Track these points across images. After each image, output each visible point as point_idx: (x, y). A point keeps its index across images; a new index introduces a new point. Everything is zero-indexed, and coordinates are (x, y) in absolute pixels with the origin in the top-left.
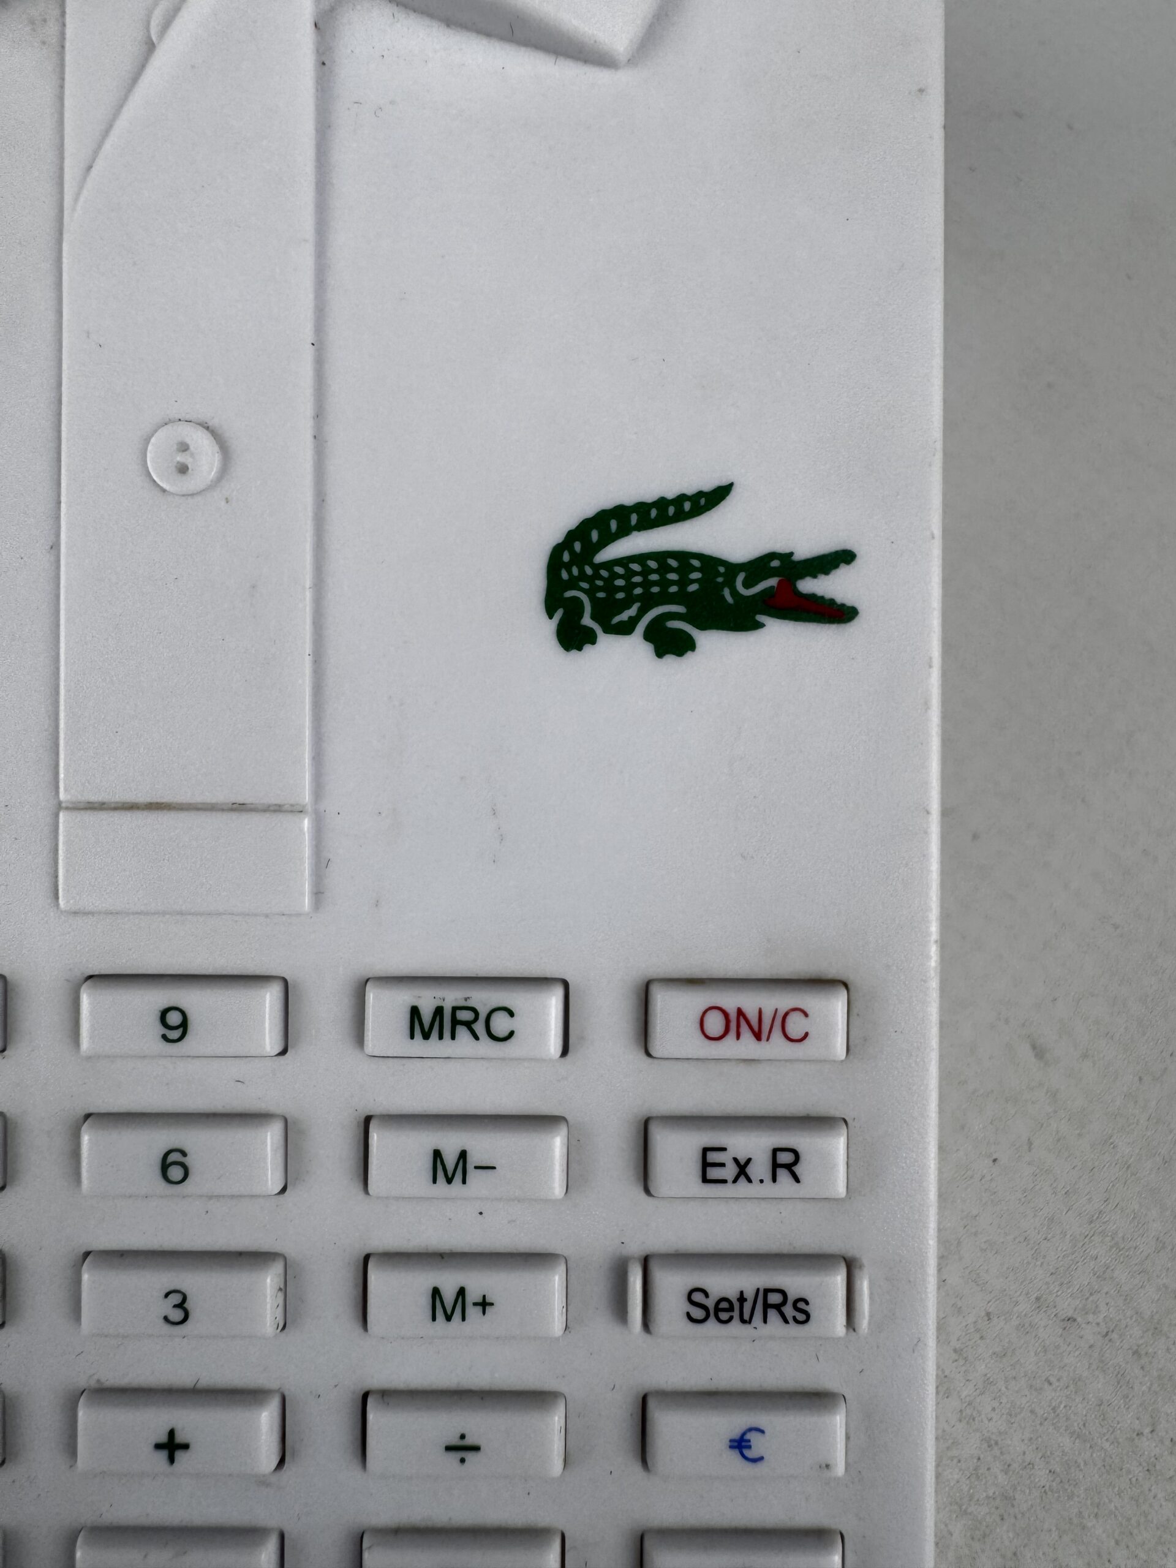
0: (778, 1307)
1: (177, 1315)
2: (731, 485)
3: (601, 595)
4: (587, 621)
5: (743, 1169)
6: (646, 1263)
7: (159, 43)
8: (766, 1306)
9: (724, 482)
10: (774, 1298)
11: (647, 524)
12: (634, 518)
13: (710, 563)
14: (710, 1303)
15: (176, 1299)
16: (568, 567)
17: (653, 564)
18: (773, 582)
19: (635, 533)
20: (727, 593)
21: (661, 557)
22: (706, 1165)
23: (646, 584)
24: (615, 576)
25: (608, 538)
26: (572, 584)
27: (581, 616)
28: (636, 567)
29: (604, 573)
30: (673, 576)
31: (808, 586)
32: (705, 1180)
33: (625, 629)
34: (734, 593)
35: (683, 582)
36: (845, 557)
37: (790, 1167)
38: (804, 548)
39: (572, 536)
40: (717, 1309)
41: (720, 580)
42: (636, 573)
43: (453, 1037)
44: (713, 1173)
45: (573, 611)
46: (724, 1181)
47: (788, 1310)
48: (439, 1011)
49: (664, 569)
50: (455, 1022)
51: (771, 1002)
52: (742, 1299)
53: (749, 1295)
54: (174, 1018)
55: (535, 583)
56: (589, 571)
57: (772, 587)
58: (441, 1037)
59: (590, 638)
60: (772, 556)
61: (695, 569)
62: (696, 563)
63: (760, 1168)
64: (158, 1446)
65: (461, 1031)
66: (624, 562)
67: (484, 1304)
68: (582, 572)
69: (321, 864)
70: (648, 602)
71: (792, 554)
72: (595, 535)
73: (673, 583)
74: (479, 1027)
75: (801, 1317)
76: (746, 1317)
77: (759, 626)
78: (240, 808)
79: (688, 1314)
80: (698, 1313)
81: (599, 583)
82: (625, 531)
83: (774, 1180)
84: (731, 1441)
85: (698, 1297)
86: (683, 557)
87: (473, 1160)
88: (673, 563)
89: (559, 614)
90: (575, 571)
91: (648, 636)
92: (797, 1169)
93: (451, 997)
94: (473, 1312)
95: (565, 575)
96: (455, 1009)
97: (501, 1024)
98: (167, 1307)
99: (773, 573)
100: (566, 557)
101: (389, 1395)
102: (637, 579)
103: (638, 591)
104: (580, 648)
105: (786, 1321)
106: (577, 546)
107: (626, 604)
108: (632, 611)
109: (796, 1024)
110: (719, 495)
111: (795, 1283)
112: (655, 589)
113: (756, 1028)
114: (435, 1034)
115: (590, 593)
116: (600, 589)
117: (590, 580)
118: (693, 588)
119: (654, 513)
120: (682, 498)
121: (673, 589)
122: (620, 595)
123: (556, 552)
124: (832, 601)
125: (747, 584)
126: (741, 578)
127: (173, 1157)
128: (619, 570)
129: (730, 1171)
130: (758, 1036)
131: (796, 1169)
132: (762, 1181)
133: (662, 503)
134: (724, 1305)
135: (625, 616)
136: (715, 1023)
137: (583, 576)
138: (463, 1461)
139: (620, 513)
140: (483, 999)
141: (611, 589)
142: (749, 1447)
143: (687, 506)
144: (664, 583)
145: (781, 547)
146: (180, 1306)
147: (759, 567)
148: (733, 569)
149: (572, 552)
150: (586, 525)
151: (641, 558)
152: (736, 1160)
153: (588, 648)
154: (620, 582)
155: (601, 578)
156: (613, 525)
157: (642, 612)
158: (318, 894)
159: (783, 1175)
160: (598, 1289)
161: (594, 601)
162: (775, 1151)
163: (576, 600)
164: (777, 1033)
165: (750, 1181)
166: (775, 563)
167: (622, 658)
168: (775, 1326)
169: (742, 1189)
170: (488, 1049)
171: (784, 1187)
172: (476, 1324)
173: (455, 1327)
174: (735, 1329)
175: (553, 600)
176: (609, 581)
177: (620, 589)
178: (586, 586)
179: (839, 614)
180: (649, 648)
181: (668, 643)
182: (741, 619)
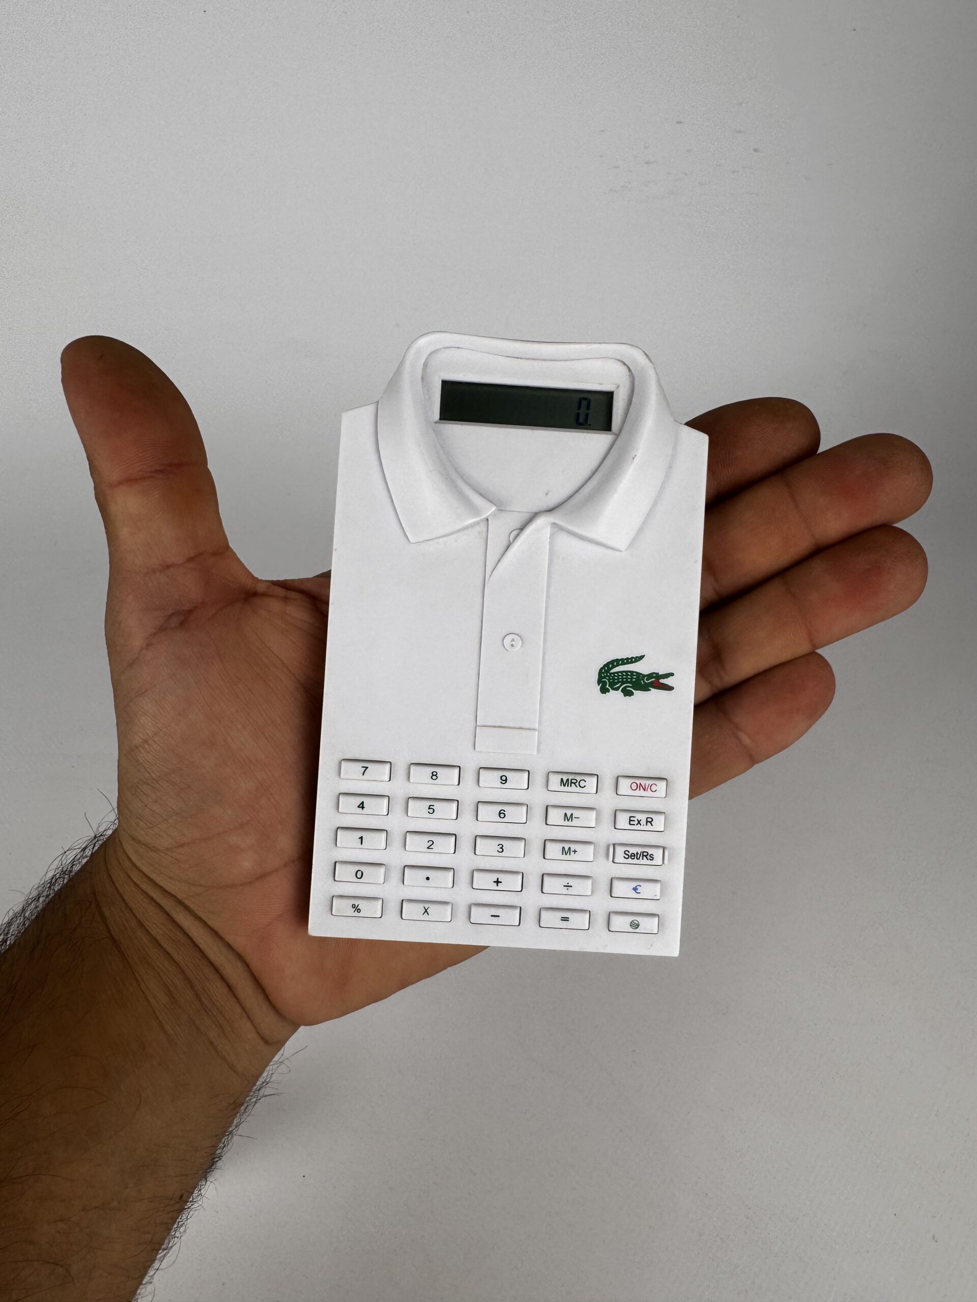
0: (646, 856)
1: (501, 850)
2: (644, 656)
3: (611, 680)
4: (608, 687)
5: (639, 822)
6: (614, 845)
7: (513, 542)
8: (643, 856)
9: (643, 654)
10: (645, 854)
11: (623, 664)
12: (620, 662)
13: (638, 674)
14: (629, 854)
15: (501, 846)
16: (603, 673)
17: (625, 674)
19: (620, 666)
20: (642, 681)
21: (627, 672)
22: (630, 820)
23: (622, 678)
25: (614, 667)
26: (605, 677)
27: (606, 685)
28: (620, 674)
31: (662, 681)
32: (630, 824)
33: (617, 689)
34: (644, 682)
35: (632, 679)
36: (672, 674)
37: (650, 822)
39: (605, 666)
40: (631, 856)
41: (641, 678)
42: (620, 676)
43: (571, 786)
44: (632, 823)
45: (604, 684)
46: (634, 825)
47: (648, 857)
48: (568, 780)
49: (627, 675)
50: (571, 783)
51: (648, 782)
52: (637, 853)
53: (639, 853)
54: (504, 778)
55: (596, 677)
57: (653, 681)
58: (568, 786)
59: (608, 691)
60: (654, 673)
61: (635, 676)
62: (635, 674)
63: (643, 822)
64: (494, 882)
65: (573, 785)
66: (617, 673)
67: (575, 851)
68: (607, 674)
69: (539, 743)
70: (623, 683)
71: (658, 673)
72: (611, 666)
73: (629, 678)
74: (577, 784)
75: (651, 859)
76: (638, 857)
77: (649, 690)
78: (521, 728)
79: (624, 857)
80: (627, 857)
82: (618, 665)
83: (647, 825)
84: (633, 889)
85: (627, 852)
86: (632, 672)
87: (574, 817)
88: (629, 674)
89: (601, 685)
90: (605, 674)
91: (622, 691)
92: (652, 823)
93: (570, 777)
94: (572, 853)
95: (603, 675)
96: (572, 780)
97: (582, 784)
98: (498, 848)
99: (653, 677)
101: (549, 875)
104: (605, 693)
105: (648, 860)
106: (606, 668)
107: (617, 683)
109: (654, 788)
110: (641, 658)
111: (650, 851)
112: (625, 680)
113: (644, 787)
114: (566, 785)
115: (608, 680)
116: (611, 679)
117: (609, 677)
119: (625, 661)
120: (633, 658)
121: (629, 680)
122: (616, 681)
123: (601, 669)
124: (668, 685)
125: (647, 680)
126: (646, 678)
127: (502, 812)
129: (636, 822)
130: (644, 790)
132: (643, 825)
133: (627, 659)
134: (633, 855)
136: (634, 786)
137: (607, 676)
138: (568, 889)
139: (617, 660)
140: (579, 778)
141: (614, 679)
142: (637, 890)
143: (633, 660)
144: (627, 678)
146: (501, 848)
147: (650, 676)
148: (644, 676)
149: (605, 670)
150: (609, 663)
151: (621, 672)
152: (638, 820)
153: (607, 693)
155: (612, 676)
156: (615, 663)
157: (621, 685)
158: (538, 750)
159: (649, 824)
160: (602, 851)
161: (609, 682)
162: (647, 818)
163: (605, 681)
164: (649, 790)
165: (640, 825)
166: (654, 675)
167: (616, 696)
168: (645, 861)
169: (639, 827)
170: (579, 789)
171: (649, 827)
172: (573, 856)
173: (567, 857)
174: (635, 861)
175: (600, 681)
176: (613, 677)
177: (616, 679)
178: (607, 678)
179: (669, 688)
180: (622, 694)
181: (627, 693)
182: (645, 688)
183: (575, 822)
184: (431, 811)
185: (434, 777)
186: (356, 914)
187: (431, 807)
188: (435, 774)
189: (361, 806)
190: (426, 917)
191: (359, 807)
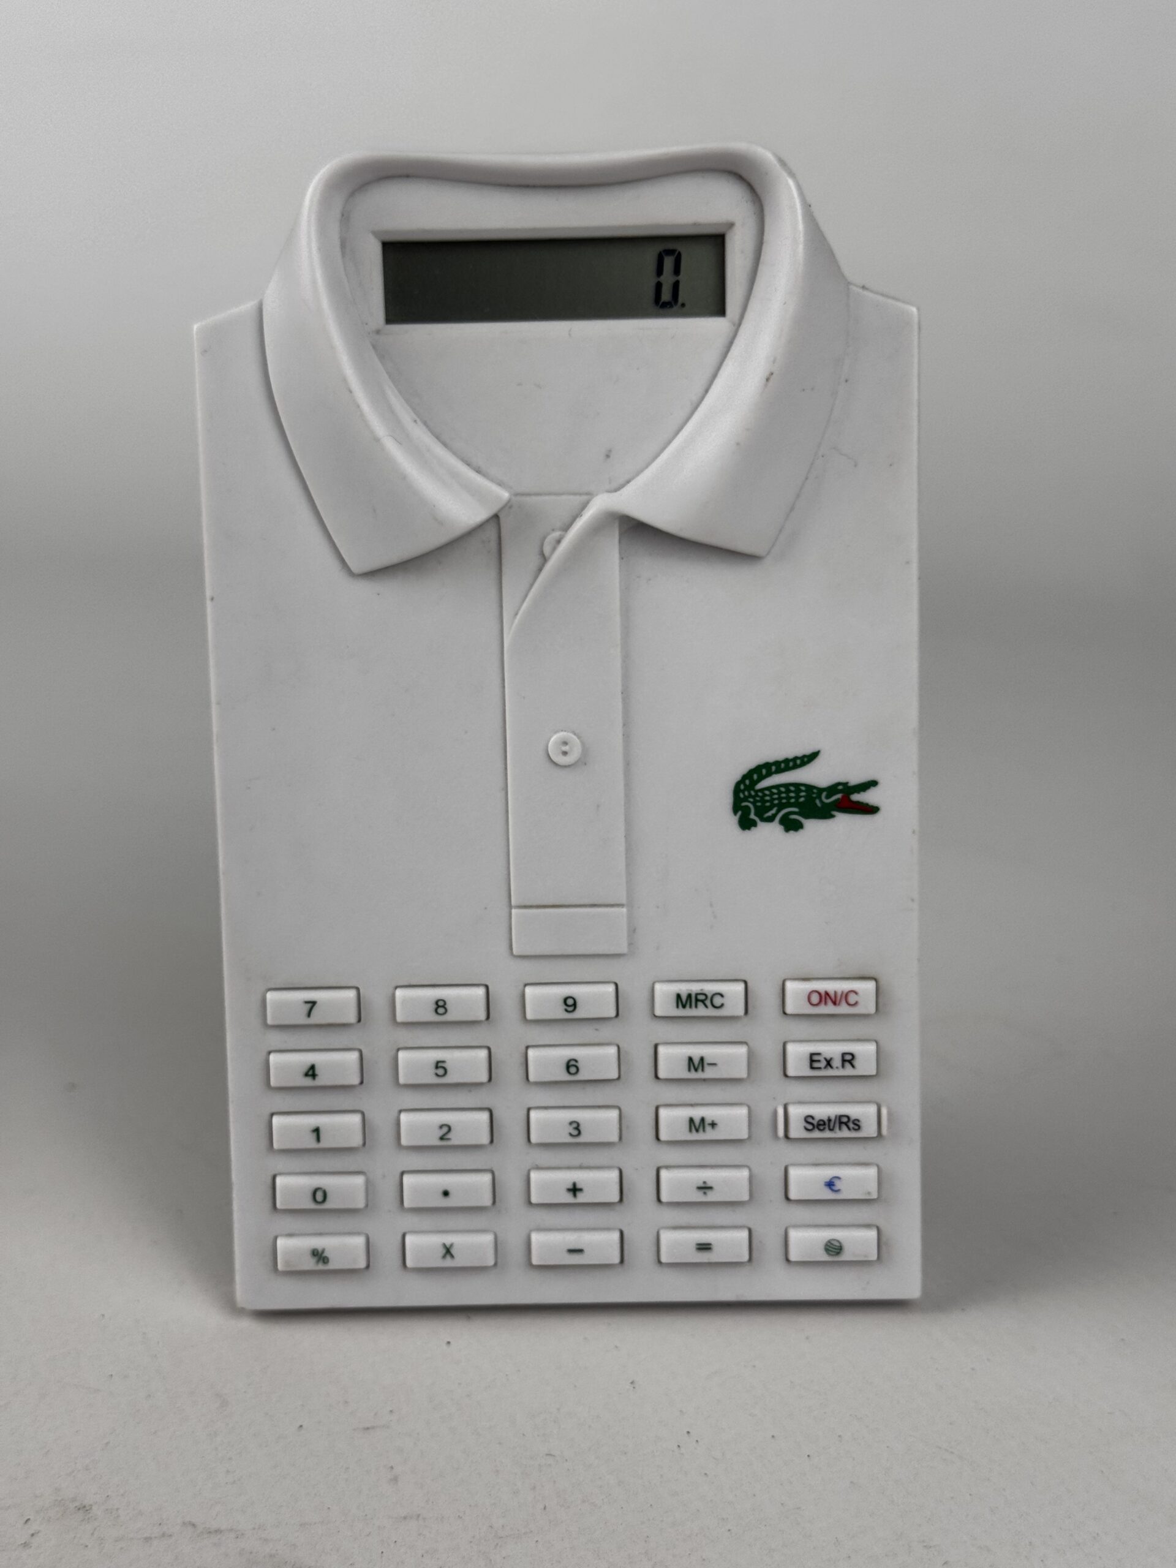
0: (846, 1123)
1: (575, 1132)
2: (818, 752)
3: (758, 804)
4: (752, 816)
5: (829, 1063)
6: (786, 1107)
7: (548, 558)
8: (841, 1123)
9: (816, 750)
10: (844, 1119)
11: (779, 771)
12: (774, 768)
13: (810, 788)
14: (815, 1122)
15: (575, 1125)
16: (743, 792)
17: (783, 789)
18: (839, 796)
19: (774, 775)
20: (818, 802)
21: (787, 786)
22: (812, 1061)
23: (780, 799)
24: (766, 795)
25: (762, 778)
26: (745, 799)
27: (749, 814)
28: (775, 791)
29: (760, 794)
30: (792, 795)
31: (856, 797)
32: (812, 1068)
33: (771, 819)
34: (821, 801)
35: (798, 797)
36: (873, 783)
37: (850, 1062)
38: (854, 779)
39: (745, 777)
40: (818, 1125)
41: (814, 796)
42: (775, 794)
43: (696, 1007)
44: (816, 1065)
45: (746, 812)
46: (820, 1068)
47: (851, 1125)
48: (689, 996)
49: (788, 791)
50: (697, 1000)
51: (841, 988)
52: (829, 1120)
53: (833, 1118)
54: (570, 1002)
55: (728, 799)
56: (753, 793)
57: (838, 799)
58: (691, 1007)
59: (753, 824)
60: (839, 784)
61: (803, 791)
62: (803, 788)
63: (837, 1062)
64: (569, 1190)
65: (700, 1004)
66: (769, 788)
67: (713, 1125)
68: (750, 794)
69: (631, 931)
70: (781, 807)
71: (847, 783)
72: (755, 777)
73: (792, 798)
74: (708, 1002)
75: (856, 1127)
76: (831, 1127)
77: (833, 816)
78: (594, 905)
79: (805, 1128)
80: (810, 1127)
81: (758, 799)
82: (769, 774)
83: (843, 1067)
84: (826, 1182)
85: (810, 1120)
86: (797, 786)
87: (706, 1061)
88: (792, 788)
89: (740, 813)
90: (746, 793)
91: (782, 822)
93: (695, 988)
94: (708, 1128)
95: (742, 795)
96: (697, 994)
97: (718, 1001)
98: (571, 1129)
99: (839, 792)
100: (742, 787)
101: (670, 1168)
102: (776, 796)
103: (776, 802)
104: (749, 828)
105: (850, 1130)
106: (747, 782)
107: (770, 808)
108: (774, 811)
109: (852, 996)
110: (813, 756)
111: (853, 1112)
112: (784, 801)
113: (834, 999)
114: (688, 1006)
115: (754, 803)
116: (758, 802)
117: (753, 797)
118: (802, 800)
119: (783, 765)
120: (796, 758)
121: (793, 800)
122: (768, 804)
123: (738, 784)
124: (867, 804)
125: (828, 797)
126: (824, 794)
127: (572, 1063)
128: (767, 792)
129: (823, 1064)
130: (835, 1003)
131: (852, 1062)
132: (837, 1068)
133: (786, 761)
134: (822, 1123)
135: (770, 814)
136: (815, 997)
137: (750, 796)
138: (705, 1193)
139: (767, 766)
140: (709, 990)
141: (763, 801)
142: (833, 1185)
143: (798, 762)
144: (789, 798)
145: (843, 779)
146: (577, 1129)
147: (832, 789)
148: (821, 790)
149: (745, 785)
150: (751, 772)
151: (777, 787)
152: (826, 1059)
153: (753, 828)
154: (768, 798)
155: (759, 796)
156: (764, 771)
157: (778, 811)
158: (630, 944)
159: (847, 1065)
161: (756, 807)
162: (844, 1054)
163: (747, 807)
164: (844, 1002)
165: (832, 1068)
166: (840, 787)
167: (769, 832)
168: (845, 1133)
169: (829, 1072)
170: (712, 1012)
171: (848, 1071)
172: (710, 1134)
173: (701, 1136)
174: (827, 1134)
175: (737, 807)
176: (762, 798)
177: (767, 801)
178: (751, 800)
179: (870, 810)
180: (782, 827)
181: (791, 825)
182: (825, 813)
183: (709, 1073)
184: (441, 1072)
185: (441, 1010)
186: (321, 1267)
187: (440, 1065)
188: (441, 1003)
189: (311, 1073)
190: (448, 1263)
191: (306, 1075)
